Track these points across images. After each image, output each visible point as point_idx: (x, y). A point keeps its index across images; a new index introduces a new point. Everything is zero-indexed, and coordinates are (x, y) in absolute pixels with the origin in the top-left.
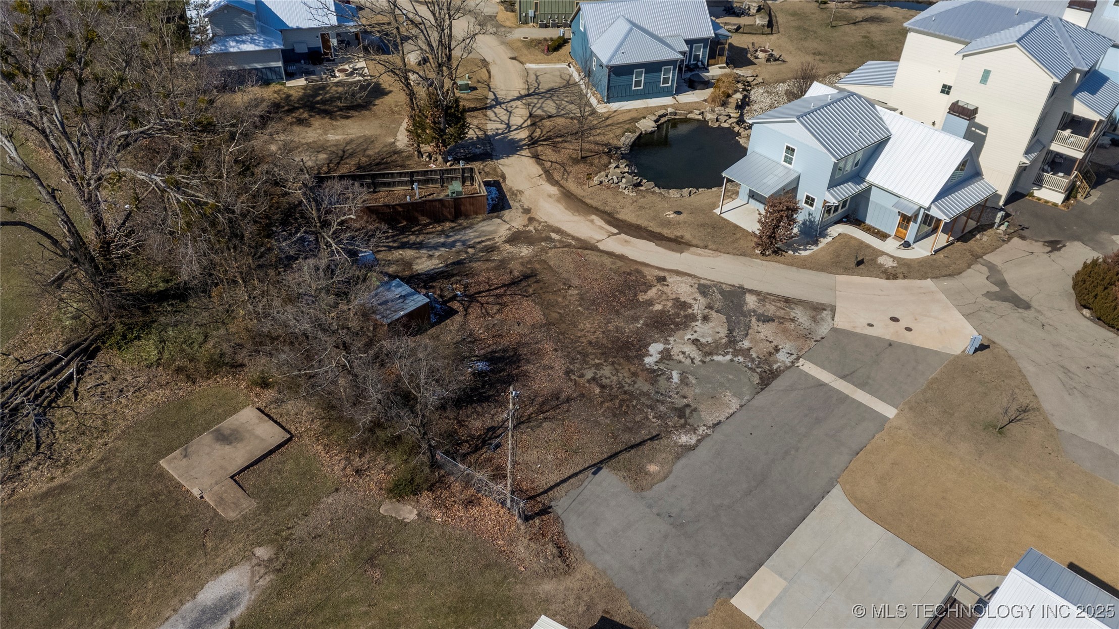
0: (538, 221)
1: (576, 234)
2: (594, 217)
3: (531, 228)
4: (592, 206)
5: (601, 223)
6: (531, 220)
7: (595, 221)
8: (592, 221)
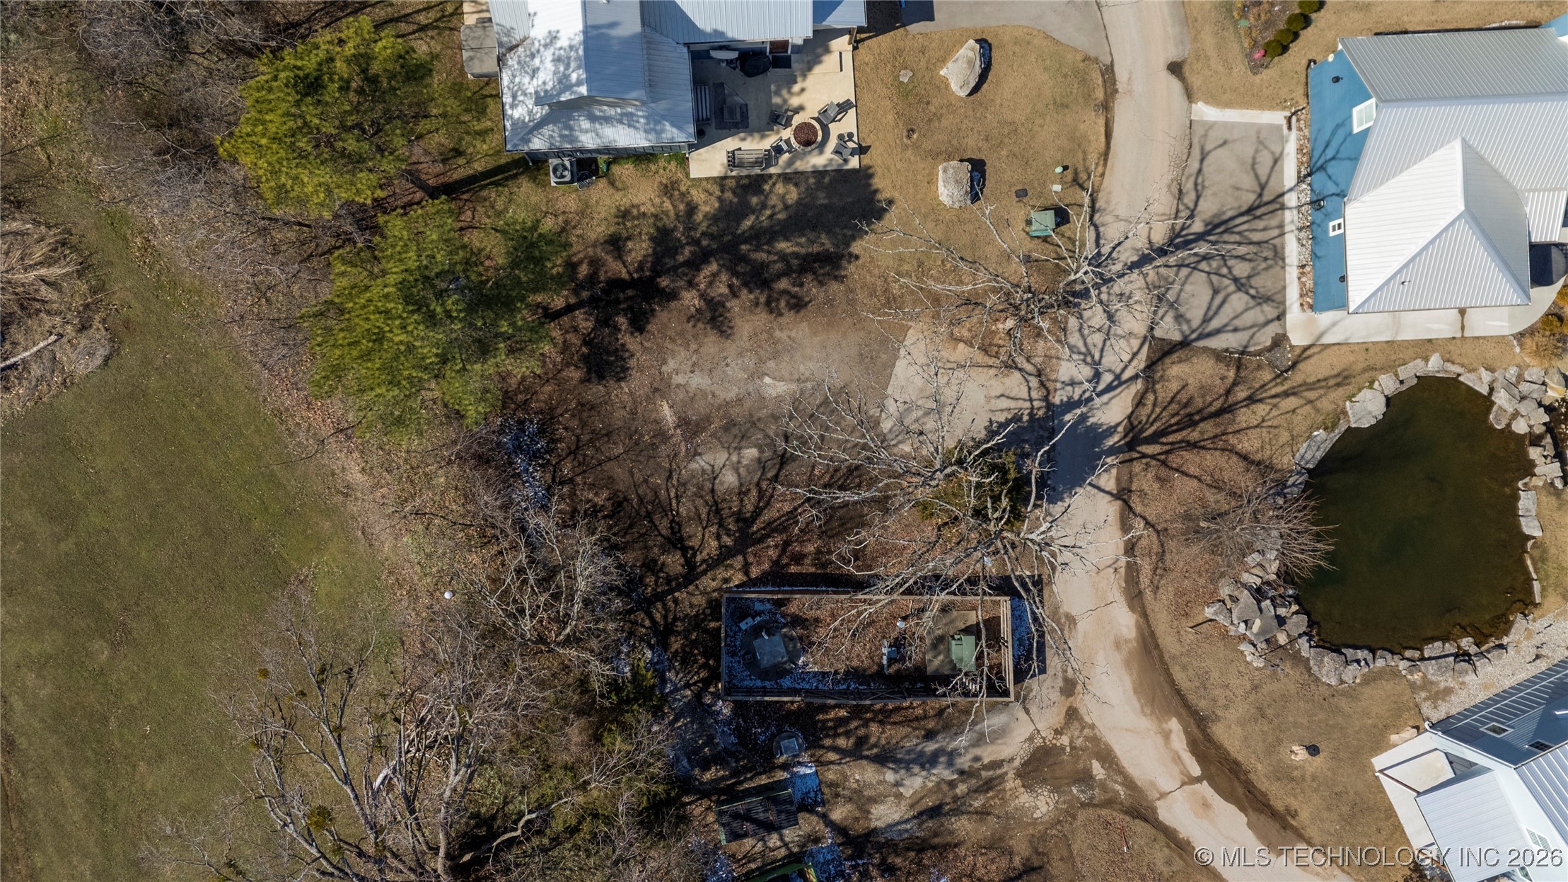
0: (1081, 719)
1: (1132, 771)
2: (1174, 724)
3: (1065, 740)
4: (1178, 692)
5: (1179, 742)
6: (1072, 714)
7: (1173, 737)
8: (1167, 736)
